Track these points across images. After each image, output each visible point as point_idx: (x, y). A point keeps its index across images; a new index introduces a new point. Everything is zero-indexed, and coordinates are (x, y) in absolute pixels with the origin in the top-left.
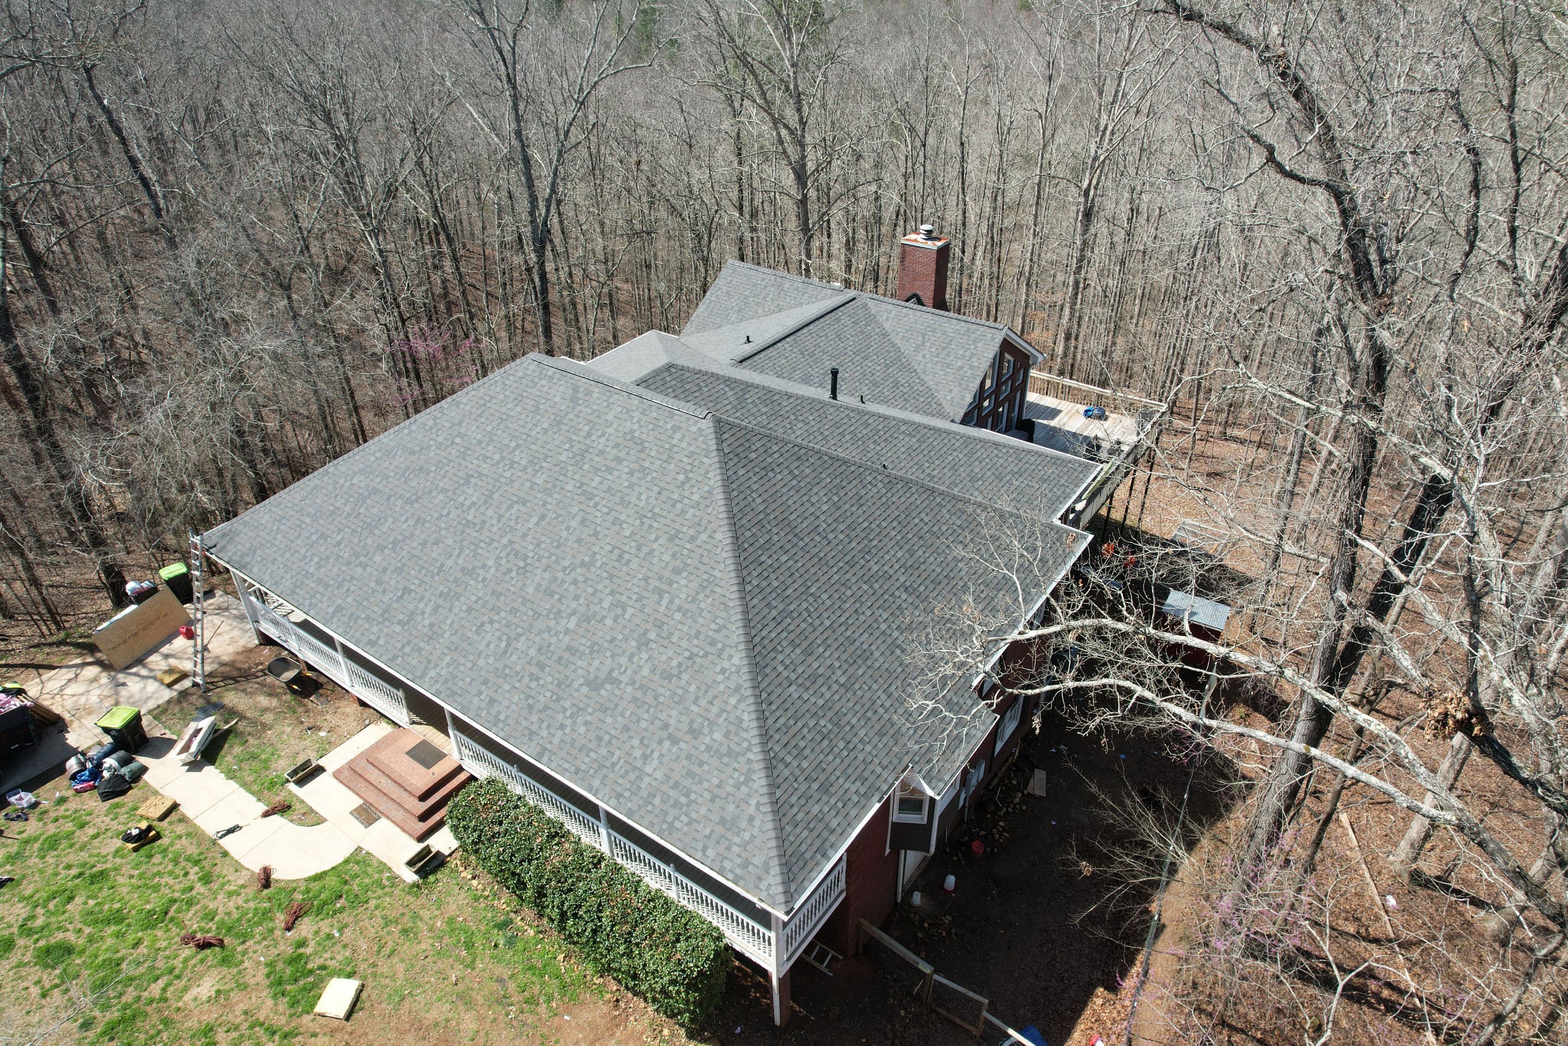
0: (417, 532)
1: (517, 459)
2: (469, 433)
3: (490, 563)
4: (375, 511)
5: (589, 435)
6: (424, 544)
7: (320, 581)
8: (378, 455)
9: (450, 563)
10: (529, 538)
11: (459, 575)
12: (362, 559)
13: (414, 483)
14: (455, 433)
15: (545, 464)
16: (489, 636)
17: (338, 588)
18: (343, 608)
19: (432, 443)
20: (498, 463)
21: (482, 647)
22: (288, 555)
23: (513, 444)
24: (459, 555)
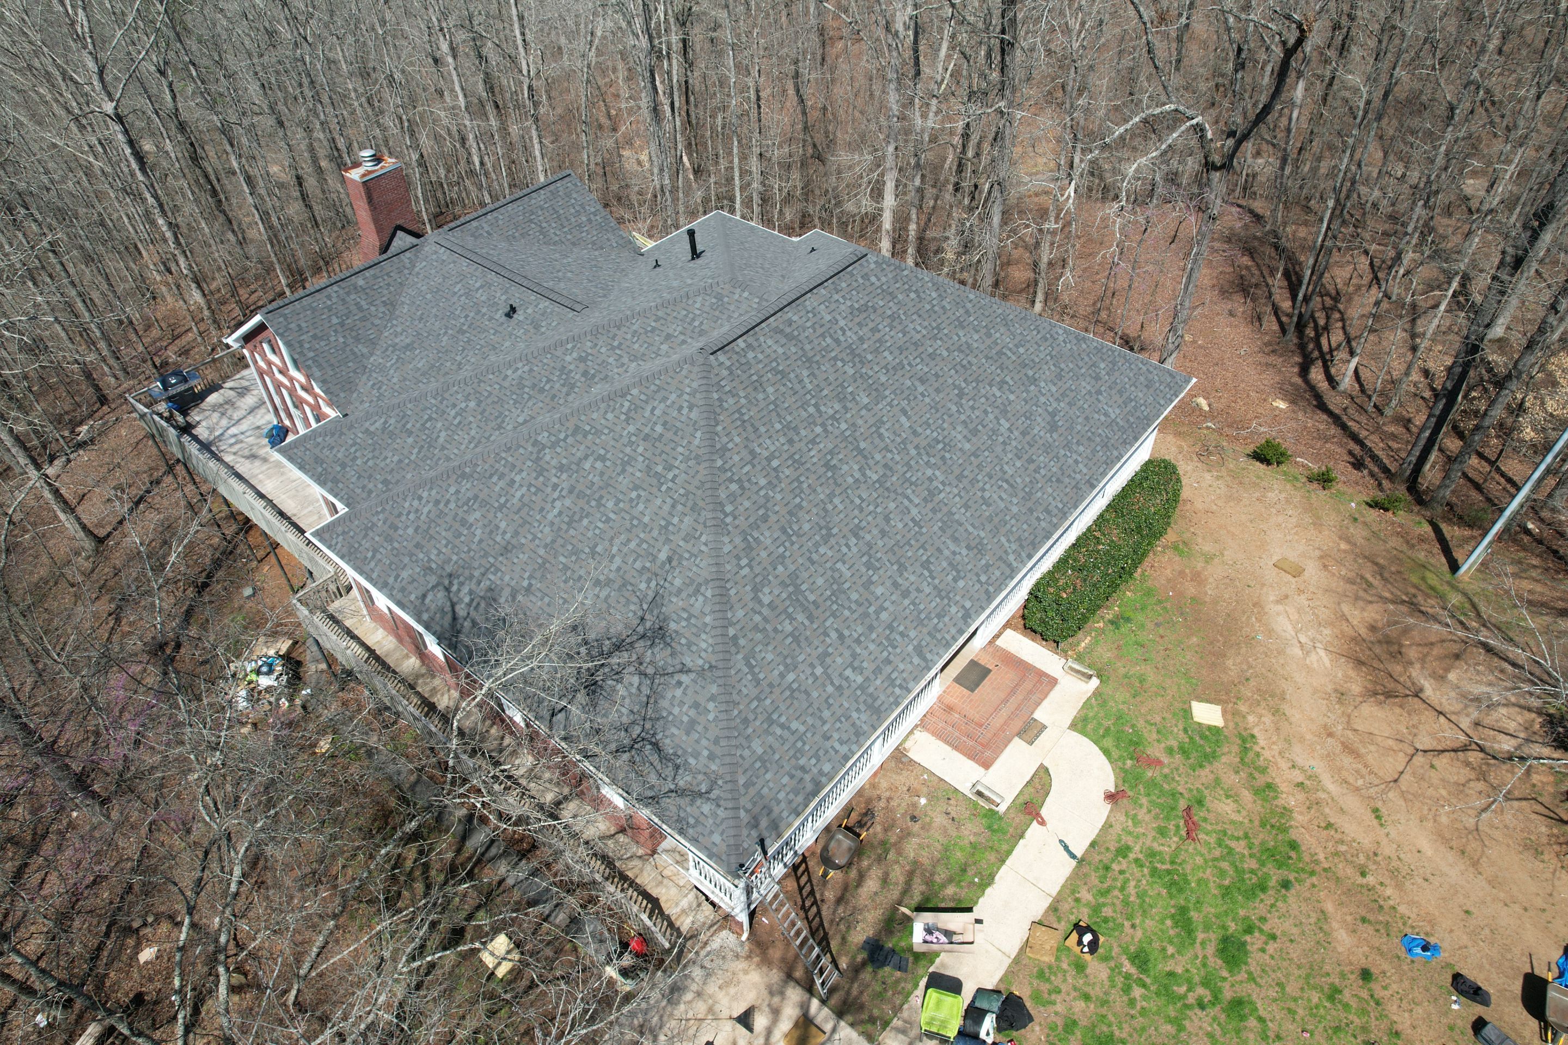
0: (868, 537)
1: (831, 412)
2: (772, 448)
3: (929, 472)
4: (820, 581)
5: (837, 341)
6: (883, 533)
7: (877, 671)
8: (744, 562)
9: (914, 511)
10: (919, 430)
11: (930, 506)
12: (872, 609)
13: (806, 527)
14: (765, 463)
15: (850, 389)
16: (995, 497)
17: (895, 647)
18: (919, 645)
19: (762, 493)
20: (825, 430)
21: (1002, 505)
22: (826, 714)
23: (811, 410)
24: (911, 501)
